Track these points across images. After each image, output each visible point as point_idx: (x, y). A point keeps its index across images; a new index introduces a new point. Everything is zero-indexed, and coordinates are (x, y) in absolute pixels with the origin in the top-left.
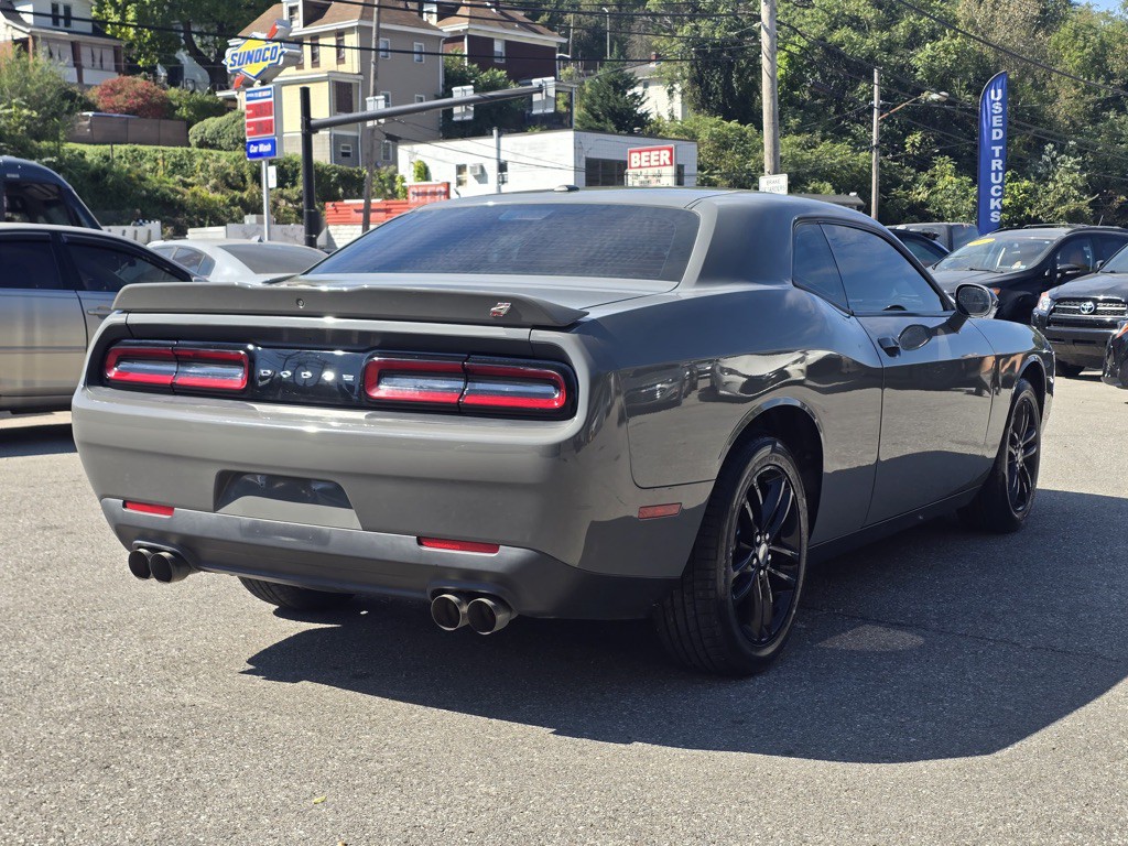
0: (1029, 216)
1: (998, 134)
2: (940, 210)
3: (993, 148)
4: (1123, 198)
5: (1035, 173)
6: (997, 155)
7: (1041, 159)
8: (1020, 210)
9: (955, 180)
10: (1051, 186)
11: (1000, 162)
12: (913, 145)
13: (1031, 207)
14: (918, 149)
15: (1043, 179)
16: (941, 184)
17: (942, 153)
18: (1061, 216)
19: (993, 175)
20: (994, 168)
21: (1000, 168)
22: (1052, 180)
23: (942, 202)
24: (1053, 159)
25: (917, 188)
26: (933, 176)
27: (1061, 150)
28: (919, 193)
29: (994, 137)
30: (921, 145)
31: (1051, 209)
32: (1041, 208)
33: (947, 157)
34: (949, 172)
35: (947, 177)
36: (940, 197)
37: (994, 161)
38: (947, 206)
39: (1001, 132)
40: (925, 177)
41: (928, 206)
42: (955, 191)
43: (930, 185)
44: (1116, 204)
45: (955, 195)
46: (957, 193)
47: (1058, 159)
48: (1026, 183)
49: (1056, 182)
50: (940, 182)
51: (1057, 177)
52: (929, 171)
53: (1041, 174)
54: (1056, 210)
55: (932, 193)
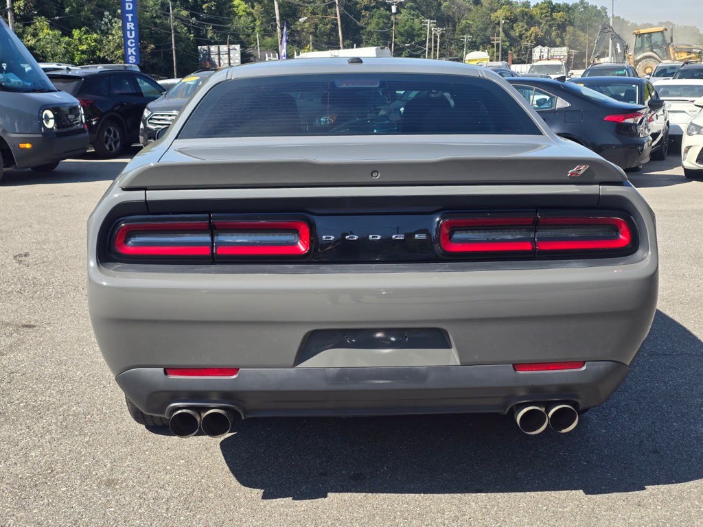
0: (99, 57)
1: (129, 6)
2: (43, 52)
3: (127, 15)
4: (153, 46)
5: (100, 29)
6: (130, 19)
7: (102, 20)
8: (93, 53)
9: (50, 32)
10: (111, 37)
11: (132, 24)
12: (19, 8)
13: (100, 51)
14: (23, 11)
15: (105, 33)
16: (41, 35)
17: (40, 14)
18: (119, 57)
19: (128, 32)
20: (128, 28)
21: (133, 28)
22: (111, 34)
23: (43, 47)
24: (110, 21)
25: (26, 37)
26: (35, 29)
27: (114, 15)
28: (29, 41)
29: (127, 8)
30: (24, 8)
31: (113, 52)
32: (106, 52)
33: (43, 17)
34: (46, 27)
35: (45, 31)
36: (42, 43)
37: (128, 24)
38: (48, 50)
39: (131, 5)
40: (30, 30)
41: (35, 49)
42: (51, 40)
43: (35, 35)
44: (148, 50)
45: (52, 42)
46: (53, 40)
47: (113, 21)
48: (95, 36)
49: (113, 35)
50: (40, 34)
51: (114, 32)
52: (32, 26)
53: (104, 30)
54: (115, 53)
55: (38, 41)
